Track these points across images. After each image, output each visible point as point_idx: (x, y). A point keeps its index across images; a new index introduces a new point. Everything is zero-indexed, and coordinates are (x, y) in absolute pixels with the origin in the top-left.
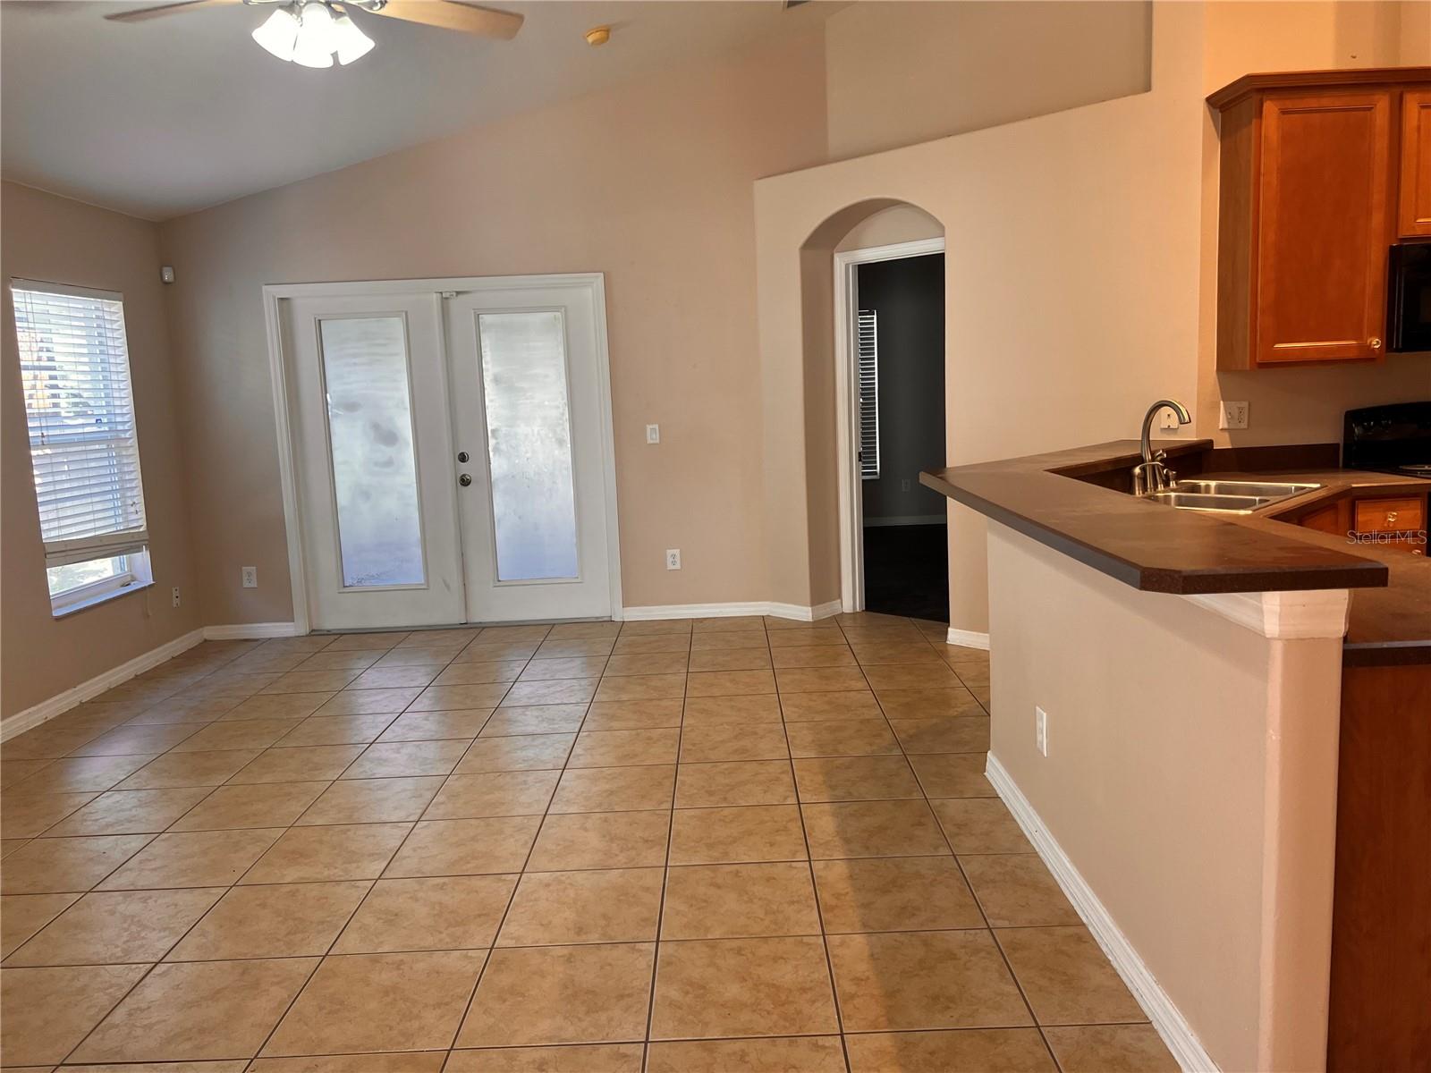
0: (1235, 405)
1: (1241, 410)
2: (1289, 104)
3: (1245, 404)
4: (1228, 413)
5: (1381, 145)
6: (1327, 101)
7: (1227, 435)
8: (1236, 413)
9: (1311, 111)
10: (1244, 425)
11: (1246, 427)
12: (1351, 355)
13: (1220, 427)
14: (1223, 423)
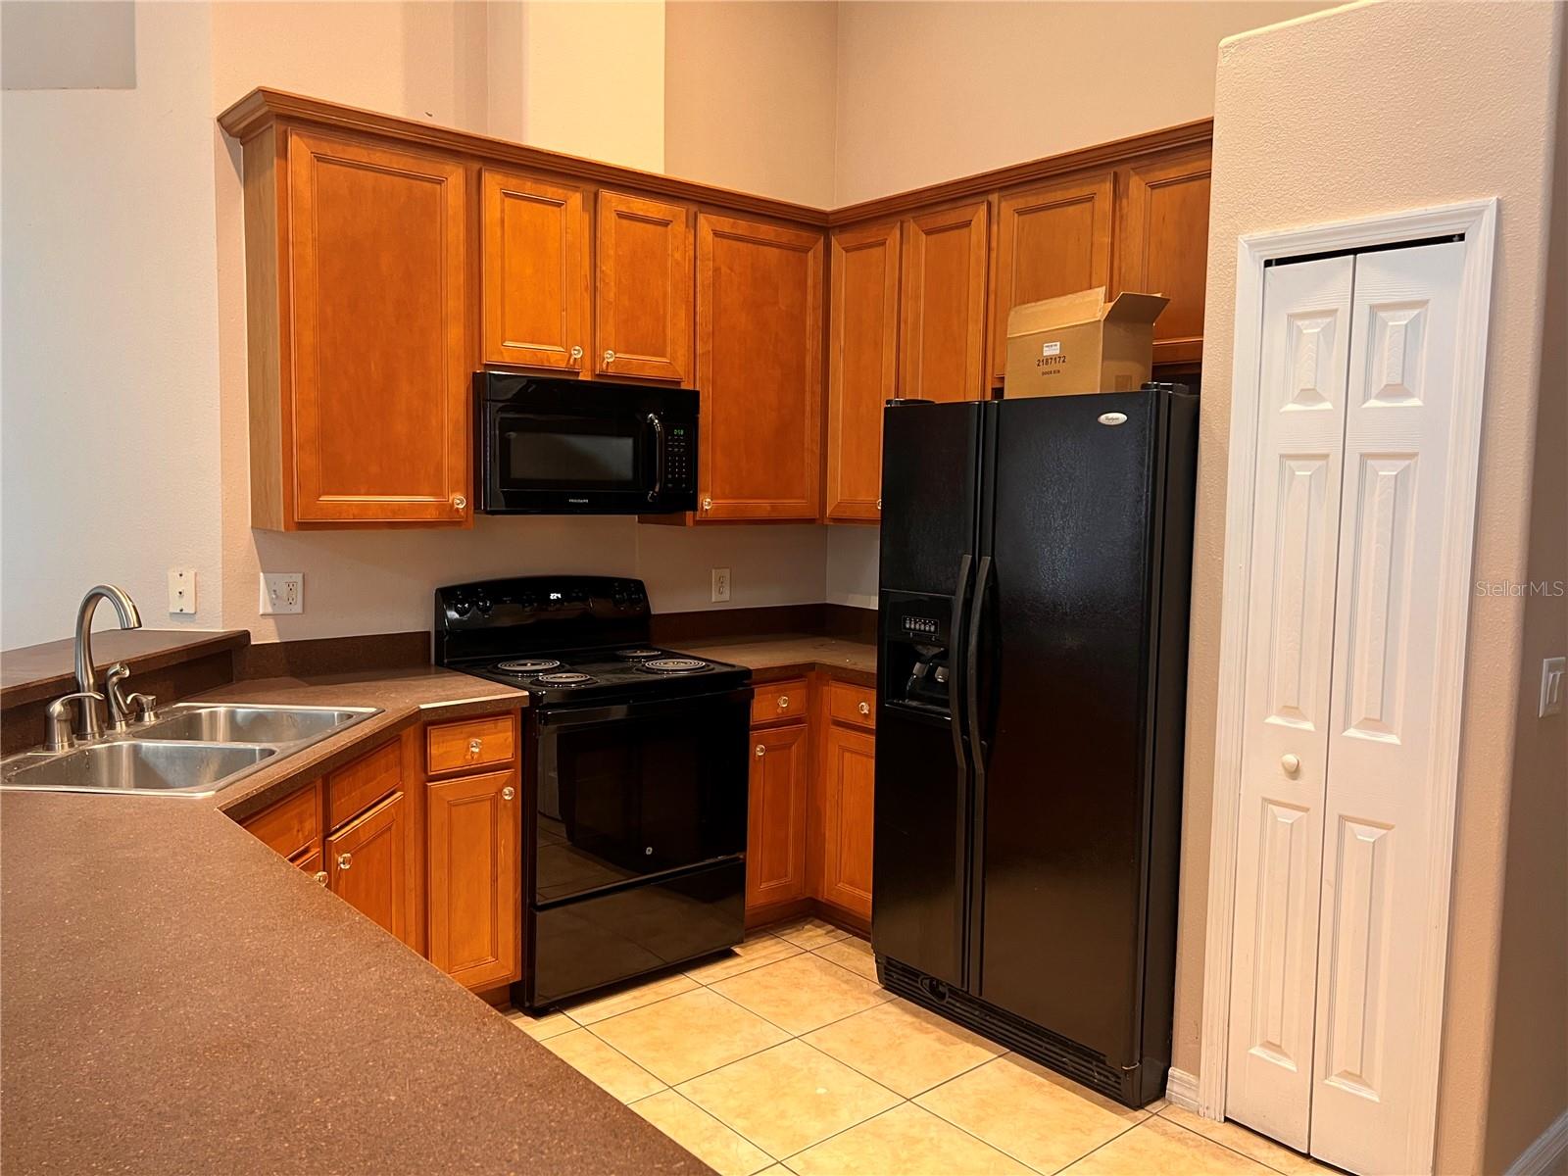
0: (282, 580)
1: (291, 587)
2: (327, 149)
3: (298, 578)
4: (273, 592)
5: (455, 233)
6: (381, 156)
7: (271, 622)
8: (283, 590)
9: (359, 167)
10: (297, 608)
11: (300, 610)
12: (430, 516)
13: (261, 612)
14: (264, 605)
